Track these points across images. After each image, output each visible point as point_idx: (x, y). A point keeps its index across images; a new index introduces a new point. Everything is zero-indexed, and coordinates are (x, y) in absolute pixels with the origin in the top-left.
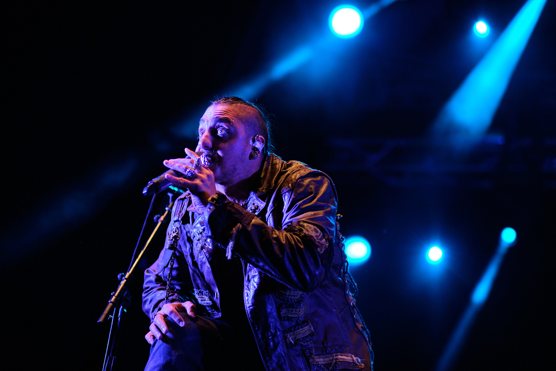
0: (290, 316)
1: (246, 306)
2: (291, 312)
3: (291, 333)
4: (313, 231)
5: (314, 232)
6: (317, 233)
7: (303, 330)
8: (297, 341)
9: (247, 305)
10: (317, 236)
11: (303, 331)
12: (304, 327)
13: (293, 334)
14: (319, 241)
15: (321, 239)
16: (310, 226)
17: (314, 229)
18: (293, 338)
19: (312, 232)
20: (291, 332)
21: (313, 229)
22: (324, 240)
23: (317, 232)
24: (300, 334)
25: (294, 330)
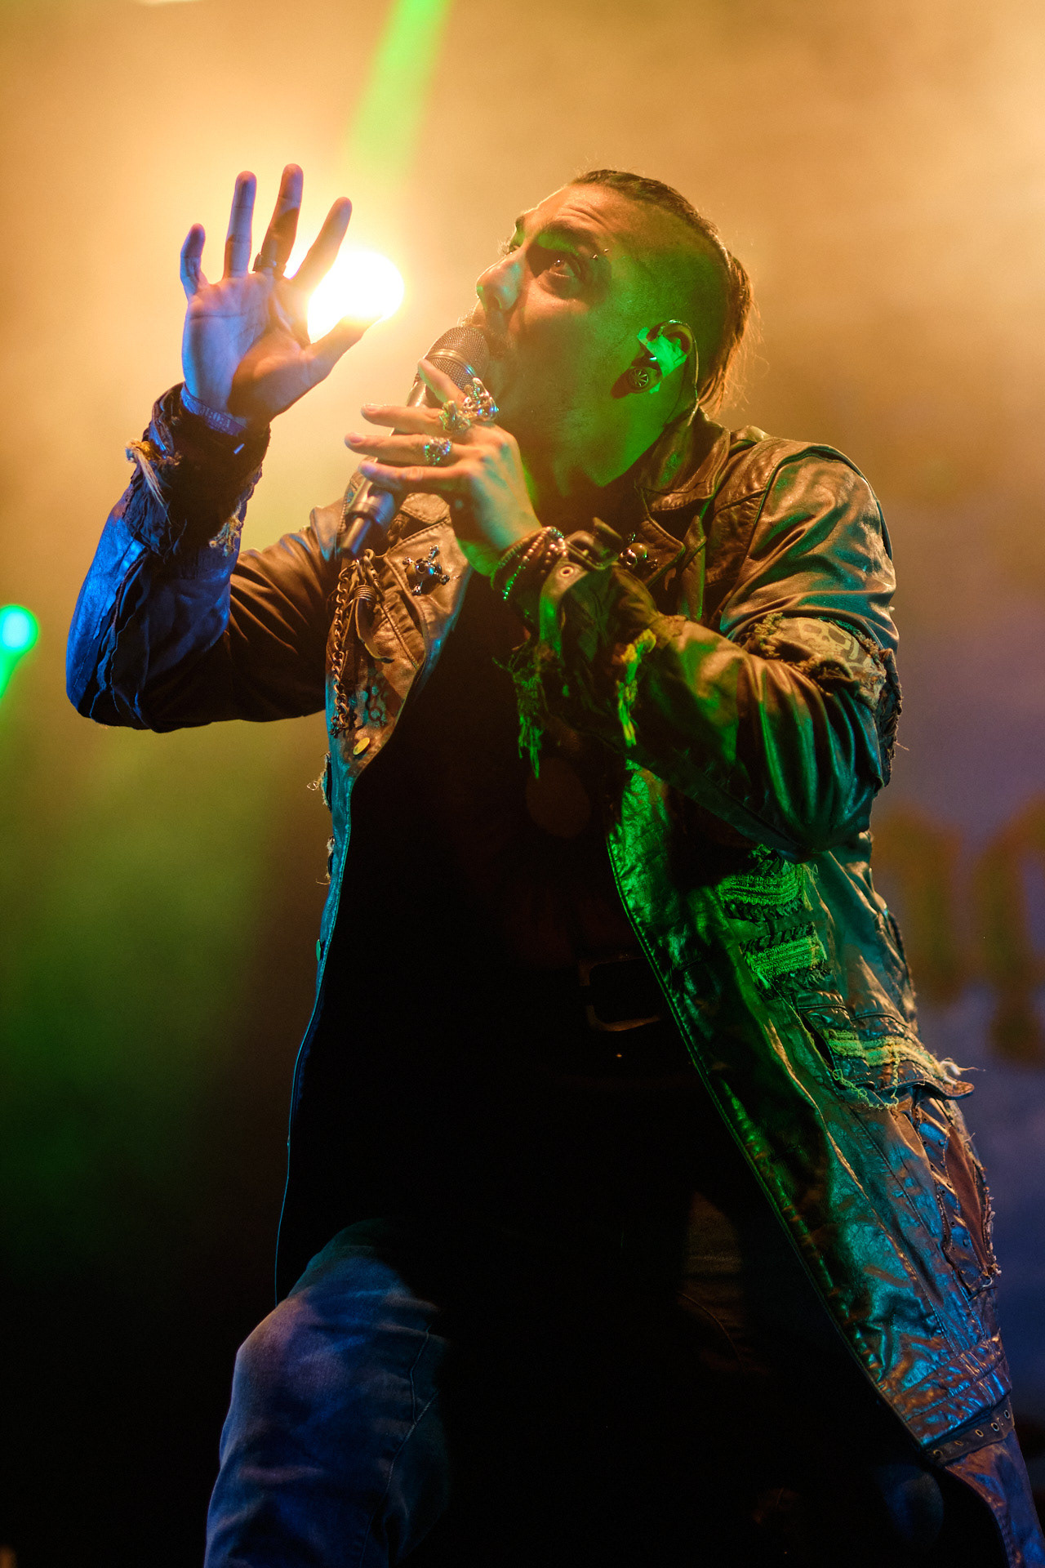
0: (746, 899)
1: (617, 874)
2: (751, 889)
3: (760, 954)
4: (830, 639)
5: (833, 642)
6: (844, 643)
7: (797, 947)
8: (779, 980)
9: (619, 871)
10: (846, 654)
11: (798, 950)
12: (801, 938)
13: (768, 957)
14: (856, 664)
15: (860, 660)
16: (815, 625)
17: (831, 631)
18: (768, 971)
19: (825, 642)
20: (761, 949)
21: (825, 632)
22: (868, 661)
23: (841, 640)
24: (790, 957)
25: (770, 946)
